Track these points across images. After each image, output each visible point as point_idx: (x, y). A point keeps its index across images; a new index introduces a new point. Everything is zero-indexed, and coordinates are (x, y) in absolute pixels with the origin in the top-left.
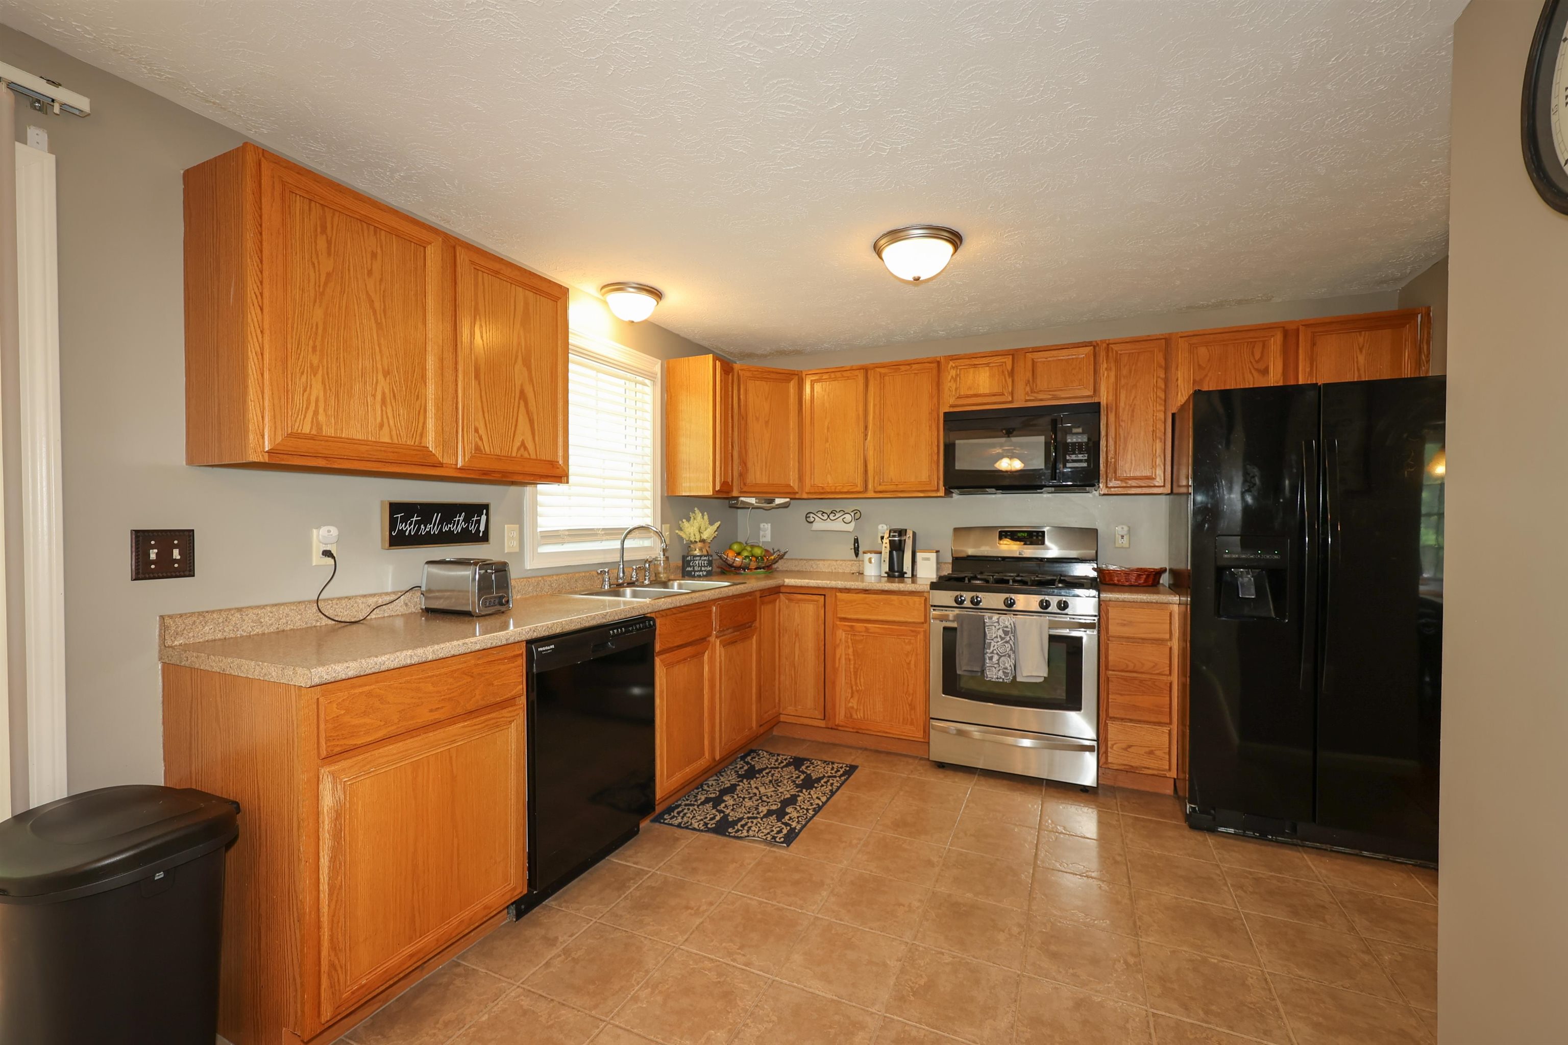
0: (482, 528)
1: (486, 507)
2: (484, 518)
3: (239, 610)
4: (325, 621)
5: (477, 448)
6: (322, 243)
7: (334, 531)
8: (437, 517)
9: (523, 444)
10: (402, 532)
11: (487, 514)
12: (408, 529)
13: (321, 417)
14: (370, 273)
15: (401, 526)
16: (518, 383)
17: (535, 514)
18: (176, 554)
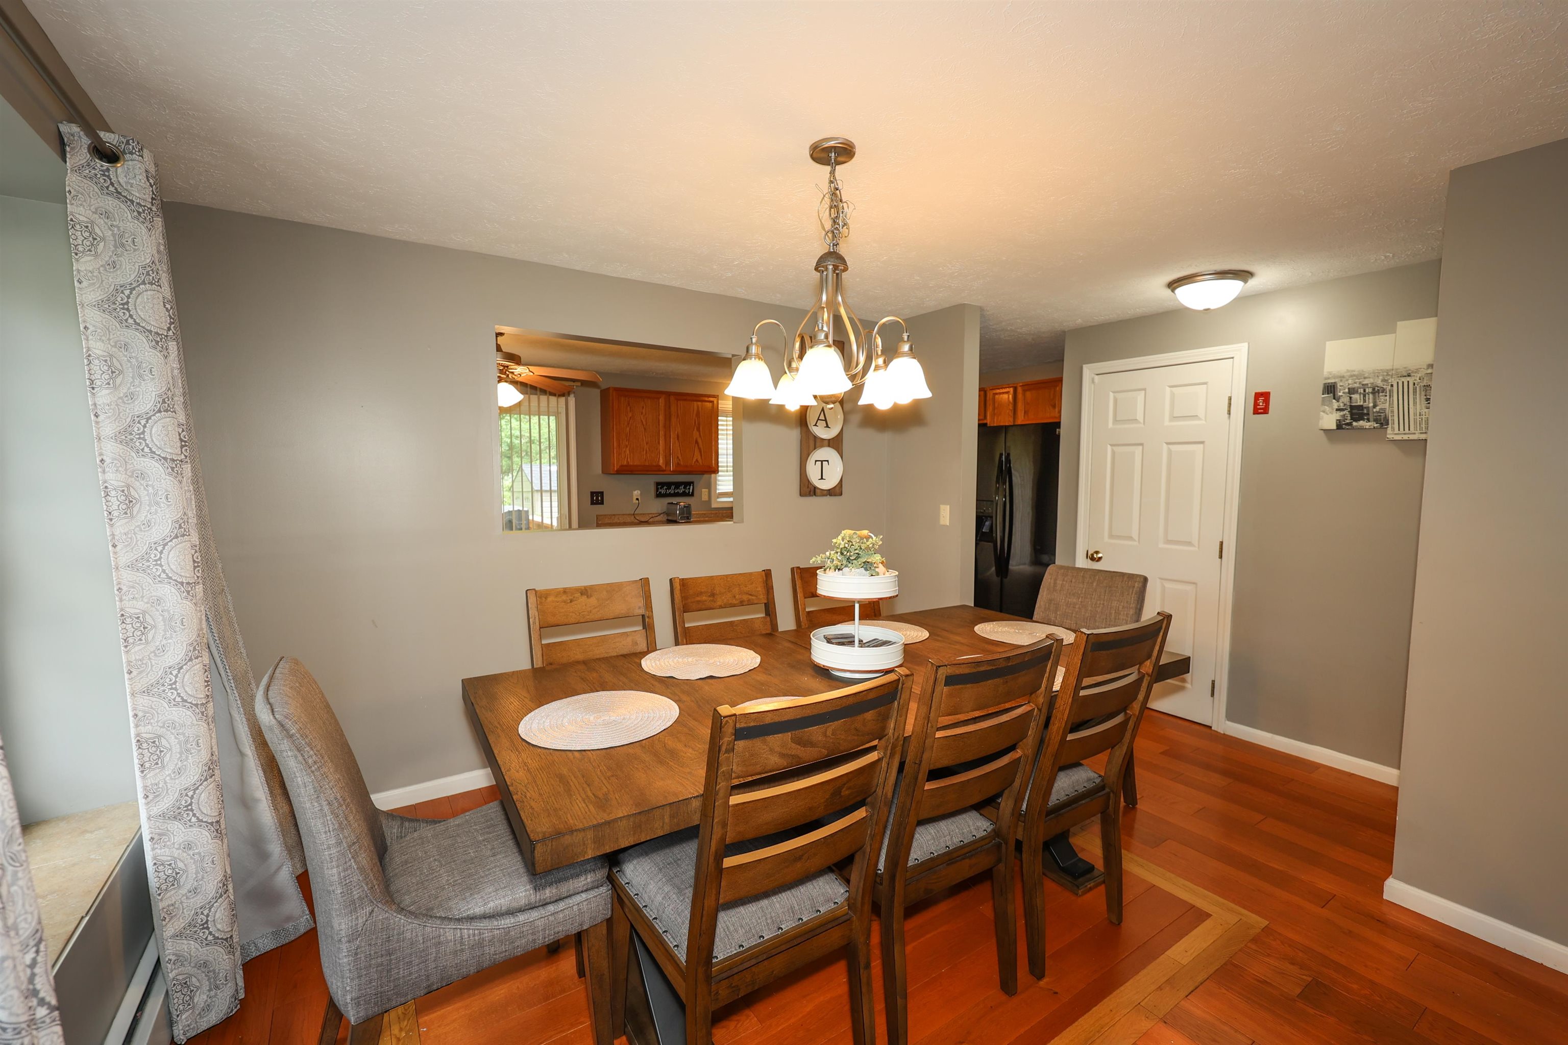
0: (691, 491)
1: (693, 483)
2: (692, 487)
3: (614, 515)
4: (636, 521)
5: (678, 464)
6: (629, 408)
7: (639, 492)
8: (673, 487)
9: (697, 460)
10: (660, 492)
11: (693, 486)
12: (663, 491)
13: (629, 460)
14: (642, 413)
15: (660, 490)
16: (695, 438)
17: (716, 484)
18: (600, 498)
